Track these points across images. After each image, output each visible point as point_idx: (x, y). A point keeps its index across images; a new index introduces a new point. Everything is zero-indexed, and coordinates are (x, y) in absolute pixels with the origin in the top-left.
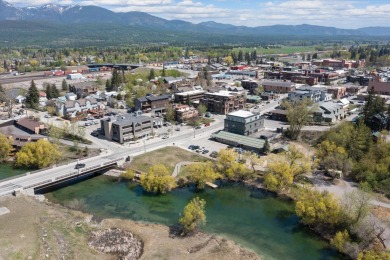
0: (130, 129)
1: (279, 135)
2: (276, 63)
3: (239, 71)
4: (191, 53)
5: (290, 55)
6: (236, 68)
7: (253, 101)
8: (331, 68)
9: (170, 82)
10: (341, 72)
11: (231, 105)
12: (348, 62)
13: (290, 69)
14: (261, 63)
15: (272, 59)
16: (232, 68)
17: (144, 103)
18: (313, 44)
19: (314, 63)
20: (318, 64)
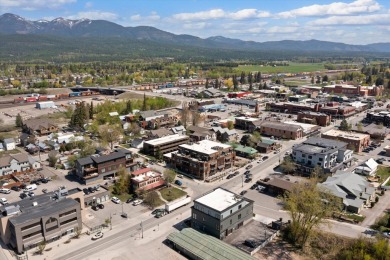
0: (38, 227)
1: (275, 236)
2: (281, 88)
3: (237, 99)
4: (191, 72)
5: (298, 75)
6: (235, 96)
7: (245, 155)
8: (345, 98)
9: (148, 119)
10: (357, 105)
11: (212, 166)
12: (364, 88)
13: (296, 100)
14: (265, 87)
15: (278, 82)
16: (230, 96)
17: (87, 166)
18: (322, 60)
19: (324, 90)
20: (329, 90)
